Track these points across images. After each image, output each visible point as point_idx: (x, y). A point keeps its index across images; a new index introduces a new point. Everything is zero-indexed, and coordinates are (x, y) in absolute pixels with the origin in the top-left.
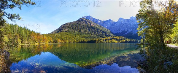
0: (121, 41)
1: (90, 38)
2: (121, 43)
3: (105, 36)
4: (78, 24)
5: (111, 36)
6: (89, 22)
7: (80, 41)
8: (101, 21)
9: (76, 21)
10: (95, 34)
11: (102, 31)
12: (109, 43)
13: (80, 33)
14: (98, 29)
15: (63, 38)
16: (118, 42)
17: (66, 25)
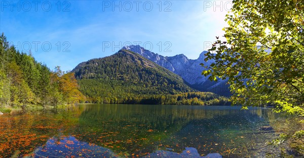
0: (211, 102)
1: (145, 94)
2: (211, 105)
3: (174, 91)
4: (115, 61)
5: (187, 91)
6: (140, 59)
7: (125, 99)
8: (163, 57)
9: (113, 56)
10: (153, 84)
11: (167, 79)
12: (187, 104)
13: (122, 82)
14: (158, 75)
15: (88, 91)
16: (205, 104)
17: (91, 65)
